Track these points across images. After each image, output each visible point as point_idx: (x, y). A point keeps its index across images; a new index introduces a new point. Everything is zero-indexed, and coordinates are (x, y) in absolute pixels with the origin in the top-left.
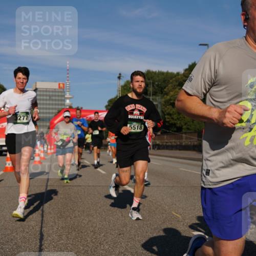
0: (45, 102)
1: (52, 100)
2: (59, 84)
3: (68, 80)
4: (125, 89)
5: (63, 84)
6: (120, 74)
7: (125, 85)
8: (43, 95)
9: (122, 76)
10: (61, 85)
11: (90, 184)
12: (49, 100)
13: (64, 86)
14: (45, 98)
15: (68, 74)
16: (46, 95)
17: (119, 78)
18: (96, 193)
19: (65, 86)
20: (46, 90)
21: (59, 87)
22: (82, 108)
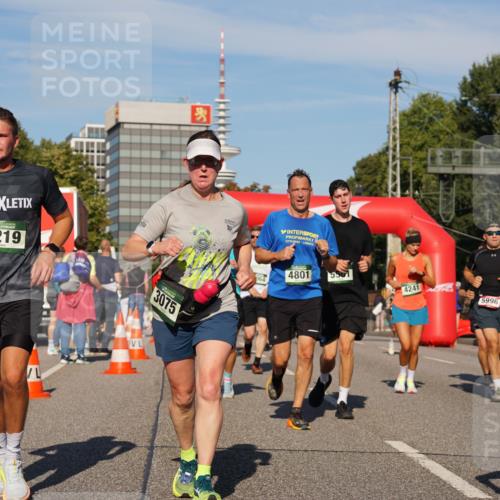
0: (146, 168)
1: (171, 162)
2: (194, 109)
3: (222, 97)
4: (413, 124)
5: (208, 109)
6: (398, 73)
7: (415, 111)
8: (141, 146)
9: (403, 78)
10: (201, 113)
11: (295, 445)
12: (161, 161)
13: (208, 116)
14: (146, 154)
15: (222, 73)
16: (151, 146)
17: (395, 86)
18: (316, 477)
19: (212, 114)
20: (151, 129)
21: (194, 118)
22: (267, 188)
